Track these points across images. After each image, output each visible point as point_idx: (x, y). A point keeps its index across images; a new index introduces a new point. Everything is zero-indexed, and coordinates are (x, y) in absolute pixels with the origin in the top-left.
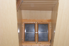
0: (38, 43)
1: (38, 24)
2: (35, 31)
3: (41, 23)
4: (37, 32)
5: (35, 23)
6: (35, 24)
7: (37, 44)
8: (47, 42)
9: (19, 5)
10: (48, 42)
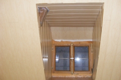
0: (75, 72)
1: (74, 47)
2: (70, 57)
3: (79, 45)
4: (72, 58)
5: (69, 45)
6: (70, 47)
7: (72, 74)
8: (87, 72)
9: (43, 16)
10: (89, 72)
